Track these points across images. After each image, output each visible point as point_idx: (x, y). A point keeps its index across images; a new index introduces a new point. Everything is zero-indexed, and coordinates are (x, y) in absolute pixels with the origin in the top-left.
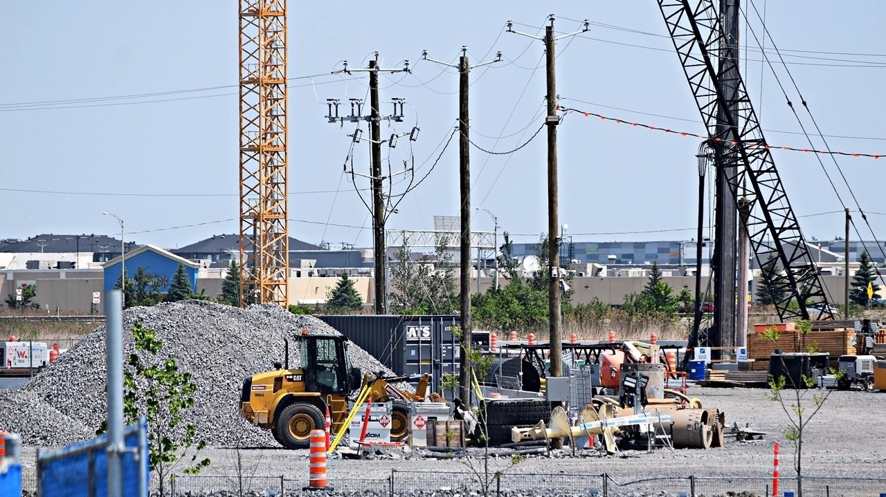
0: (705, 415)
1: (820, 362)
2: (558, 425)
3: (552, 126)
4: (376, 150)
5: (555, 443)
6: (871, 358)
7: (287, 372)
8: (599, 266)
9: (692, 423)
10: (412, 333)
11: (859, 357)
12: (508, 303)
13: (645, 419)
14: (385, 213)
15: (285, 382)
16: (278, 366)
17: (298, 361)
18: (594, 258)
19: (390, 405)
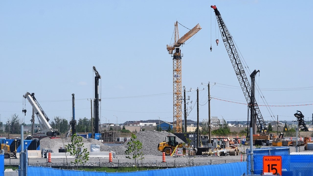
0: (235, 150)
1: (263, 141)
2: (210, 151)
3: (209, 100)
4: (185, 105)
5: (210, 155)
6: (272, 140)
7: (165, 143)
8: (241, 125)
9: (233, 151)
10: (190, 136)
11: (270, 140)
12: (220, 131)
13: (225, 151)
15: (165, 144)
16: (164, 142)
17: (167, 140)
19: (182, 148)
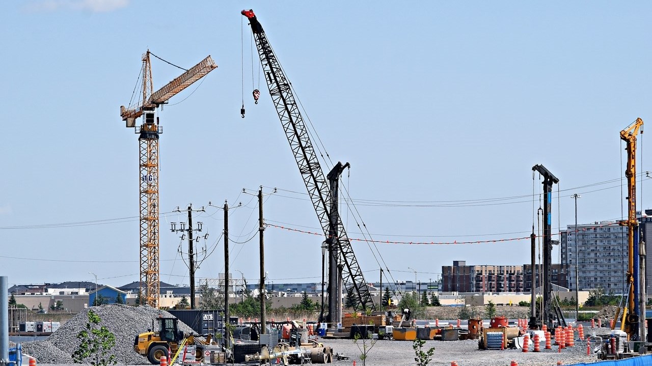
0: (325, 349)
1: (371, 328)
2: (264, 355)
3: (261, 231)
4: (191, 243)
5: (263, 362)
6: (392, 326)
7: (153, 333)
8: (283, 293)
9: (319, 353)
10: (205, 317)
11: (387, 326)
12: (247, 306)
13: (300, 351)
14: (195, 269)
15: (153, 338)
16: (149, 331)
17: (158, 328)
18: (281, 290)
19: (195, 346)
